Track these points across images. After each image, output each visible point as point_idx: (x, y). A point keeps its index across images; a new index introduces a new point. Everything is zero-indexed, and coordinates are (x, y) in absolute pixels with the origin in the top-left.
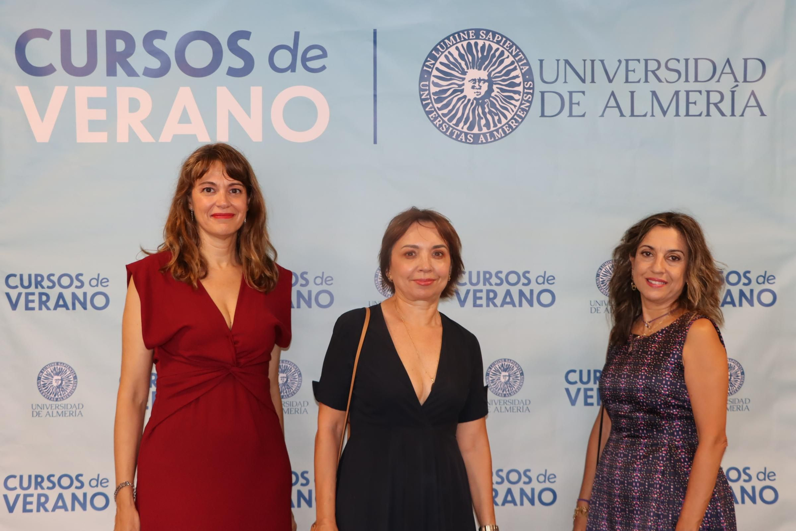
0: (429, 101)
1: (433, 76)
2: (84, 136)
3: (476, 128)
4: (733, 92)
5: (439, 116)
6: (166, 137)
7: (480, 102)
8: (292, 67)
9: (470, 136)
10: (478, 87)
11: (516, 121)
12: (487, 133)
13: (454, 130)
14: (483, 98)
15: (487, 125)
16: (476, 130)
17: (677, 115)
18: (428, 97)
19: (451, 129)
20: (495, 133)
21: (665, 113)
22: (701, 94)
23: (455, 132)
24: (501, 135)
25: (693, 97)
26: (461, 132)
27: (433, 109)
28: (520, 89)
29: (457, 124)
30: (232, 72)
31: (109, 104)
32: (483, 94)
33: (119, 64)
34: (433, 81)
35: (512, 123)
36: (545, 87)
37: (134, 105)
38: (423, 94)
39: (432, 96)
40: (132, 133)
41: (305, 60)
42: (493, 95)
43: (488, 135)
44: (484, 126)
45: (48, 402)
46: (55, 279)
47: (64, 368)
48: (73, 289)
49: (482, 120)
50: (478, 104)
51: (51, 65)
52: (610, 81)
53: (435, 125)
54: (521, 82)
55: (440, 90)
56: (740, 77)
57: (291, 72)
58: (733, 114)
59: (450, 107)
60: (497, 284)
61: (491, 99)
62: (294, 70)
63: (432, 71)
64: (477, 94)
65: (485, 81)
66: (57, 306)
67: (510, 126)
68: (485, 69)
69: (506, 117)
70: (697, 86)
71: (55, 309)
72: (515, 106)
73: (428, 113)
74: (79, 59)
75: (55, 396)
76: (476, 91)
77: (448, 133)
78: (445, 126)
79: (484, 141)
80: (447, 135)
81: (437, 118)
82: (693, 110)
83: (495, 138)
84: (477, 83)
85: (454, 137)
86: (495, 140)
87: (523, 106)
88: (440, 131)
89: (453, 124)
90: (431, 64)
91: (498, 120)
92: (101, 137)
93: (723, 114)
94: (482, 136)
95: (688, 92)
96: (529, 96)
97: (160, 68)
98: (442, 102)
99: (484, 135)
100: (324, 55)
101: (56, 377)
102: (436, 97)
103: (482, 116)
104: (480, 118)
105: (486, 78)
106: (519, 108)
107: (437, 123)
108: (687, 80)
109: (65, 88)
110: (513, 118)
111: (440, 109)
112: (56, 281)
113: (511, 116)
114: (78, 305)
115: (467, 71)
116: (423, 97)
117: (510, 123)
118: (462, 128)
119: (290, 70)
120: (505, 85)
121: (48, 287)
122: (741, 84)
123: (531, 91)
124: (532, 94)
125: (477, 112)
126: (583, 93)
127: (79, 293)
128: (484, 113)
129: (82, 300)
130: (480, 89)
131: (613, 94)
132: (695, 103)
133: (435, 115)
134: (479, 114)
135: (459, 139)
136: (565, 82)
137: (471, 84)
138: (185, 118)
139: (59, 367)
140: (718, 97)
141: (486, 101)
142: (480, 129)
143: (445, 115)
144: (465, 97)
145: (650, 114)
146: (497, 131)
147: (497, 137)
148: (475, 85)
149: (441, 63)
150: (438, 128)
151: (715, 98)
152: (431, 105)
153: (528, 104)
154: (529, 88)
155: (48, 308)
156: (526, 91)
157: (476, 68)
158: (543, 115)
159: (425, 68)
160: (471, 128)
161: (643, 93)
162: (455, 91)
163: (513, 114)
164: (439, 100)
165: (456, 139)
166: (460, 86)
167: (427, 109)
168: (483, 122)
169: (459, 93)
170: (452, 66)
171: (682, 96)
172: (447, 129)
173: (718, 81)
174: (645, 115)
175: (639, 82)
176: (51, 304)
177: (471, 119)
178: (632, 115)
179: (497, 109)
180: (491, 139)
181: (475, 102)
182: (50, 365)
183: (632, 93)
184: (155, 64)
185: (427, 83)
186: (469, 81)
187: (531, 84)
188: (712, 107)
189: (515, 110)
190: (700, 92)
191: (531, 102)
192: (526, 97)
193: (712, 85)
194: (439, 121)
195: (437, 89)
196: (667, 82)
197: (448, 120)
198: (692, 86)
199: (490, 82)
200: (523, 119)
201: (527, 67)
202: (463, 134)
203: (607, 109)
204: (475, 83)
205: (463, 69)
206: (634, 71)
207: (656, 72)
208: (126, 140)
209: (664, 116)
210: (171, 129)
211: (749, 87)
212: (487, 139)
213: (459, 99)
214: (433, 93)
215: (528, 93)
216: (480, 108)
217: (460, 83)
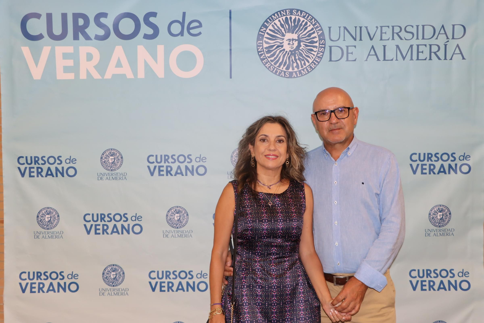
0: (263, 52)
1: (265, 37)
2: (61, 75)
3: (291, 68)
4: (446, 45)
5: (269, 61)
6: (108, 75)
7: (293, 53)
8: (182, 33)
9: (287, 73)
10: (292, 44)
11: (315, 64)
12: (298, 71)
13: (278, 70)
14: (295, 50)
15: (297, 67)
16: (291, 70)
17: (412, 59)
18: (262, 50)
19: (276, 69)
20: (302, 71)
21: (404, 58)
22: (426, 47)
23: (278, 71)
24: (306, 72)
25: (421, 48)
26: (282, 71)
27: (265, 58)
28: (317, 44)
29: (279, 66)
30: (146, 37)
31: (75, 56)
32: (295, 48)
33: (81, 33)
34: (265, 41)
35: (312, 65)
36: (332, 43)
37: (90, 57)
38: (259, 48)
39: (265, 50)
40: (88, 73)
41: (189, 29)
42: (301, 48)
43: (298, 72)
44: (295, 67)
45: (43, 230)
46: (46, 159)
47: (52, 211)
48: (56, 165)
50: (292, 54)
51: (41, 34)
52: (371, 39)
53: (266, 67)
54: (317, 41)
55: (269, 46)
56: (450, 36)
58: (445, 59)
59: (275, 56)
61: (300, 51)
62: (182, 35)
63: (264, 34)
64: (291, 48)
65: (296, 40)
66: (47, 175)
67: (311, 67)
68: (296, 33)
69: (308, 62)
70: (424, 42)
71: (46, 176)
72: (314, 55)
73: (262, 60)
74: (57, 30)
75: (47, 227)
76: (291, 46)
77: (274, 72)
78: (272, 67)
79: (296, 76)
80: (273, 73)
81: (267, 63)
82: (421, 56)
84: (291, 41)
85: (278, 74)
86: (302, 75)
87: (318, 55)
88: (269, 70)
89: (277, 66)
90: (264, 30)
91: (304, 63)
92: (71, 76)
93: (439, 59)
94: (294, 73)
95: (418, 46)
96: (323, 49)
97: (104, 35)
98: (270, 53)
99: (296, 72)
100: (201, 26)
101: (47, 216)
102: (267, 50)
103: (294, 61)
104: (293, 62)
105: (297, 38)
106: (316, 56)
107: (267, 66)
108: (417, 38)
109: (50, 48)
110: (313, 62)
111: (269, 57)
112: (46, 160)
114: (59, 174)
115: (285, 34)
116: (259, 50)
117: (311, 65)
118: (283, 69)
119: (180, 35)
120: (308, 43)
121: (42, 164)
122: (450, 40)
123: (324, 46)
124: (324, 48)
125: (291, 59)
126: (355, 46)
127: (60, 167)
128: (296, 60)
129: (61, 171)
130: (293, 45)
131: (373, 47)
133: (266, 61)
135: (281, 75)
136: (344, 40)
137: (288, 42)
138: (119, 64)
139: (49, 210)
140: (437, 48)
141: (296, 52)
142: (293, 69)
143: (272, 61)
144: (284, 50)
145: (395, 59)
146: (303, 70)
147: (304, 73)
148: (290, 43)
149: (270, 30)
150: (268, 69)
151: (434, 49)
152: (264, 55)
153: (322, 54)
154: (322, 44)
155: (42, 176)
156: (320, 46)
157: (291, 33)
158: (331, 60)
159: (260, 33)
160: (288, 68)
161: (391, 45)
162: (278, 46)
163: (313, 60)
164: (268, 52)
165: (279, 75)
166: (281, 43)
167: (261, 57)
168: (295, 65)
169: (281, 47)
170: (276, 31)
171: (415, 48)
172: (274, 69)
173: (437, 39)
174: (392, 60)
175: (388, 39)
176: (44, 173)
177: (288, 63)
178: (384, 60)
179: (303, 57)
180: (300, 75)
181: (290, 52)
182: (44, 209)
183: (384, 46)
184: (101, 32)
185: (261, 42)
186: (287, 40)
187: (323, 42)
188: (433, 54)
189: (314, 57)
190: (426, 45)
191: (323, 53)
192: (320, 49)
193: (433, 41)
194: (269, 65)
195: (268, 45)
196: (406, 39)
197: (274, 64)
198: (421, 42)
199: (299, 41)
200: (319, 63)
201: (321, 32)
202: (283, 72)
203: (369, 56)
204: (290, 41)
205: (283, 33)
206: (385, 33)
207: (399, 34)
208: (85, 77)
209: (404, 60)
210: (111, 71)
211: (455, 42)
212: (297, 75)
213: (281, 51)
214: (265, 48)
215: (322, 47)
216: (293, 56)
217: (281, 41)
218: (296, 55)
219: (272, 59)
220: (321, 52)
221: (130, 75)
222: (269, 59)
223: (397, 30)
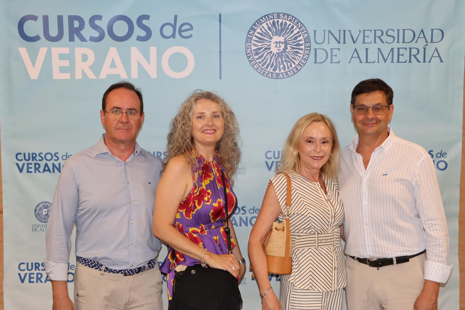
0: (251, 54)
1: (254, 40)
2: (57, 75)
3: (278, 69)
4: (425, 49)
5: (257, 63)
6: (103, 76)
7: (280, 55)
8: (173, 36)
9: (274, 75)
10: (279, 46)
11: (301, 66)
12: (284, 72)
13: (265, 71)
14: (282, 52)
15: (284, 68)
16: (277, 71)
17: (392, 62)
18: (251, 52)
19: (263, 70)
20: (288, 72)
21: (385, 61)
22: (406, 50)
23: (265, 72)
24: (292, 74)
25: (402, 51)
26: (269, 72)
27: (253, 59)
28: (303, 47)
29: (267, 68)
30: (139, 39)
31: (71, 57)
32: (281, 50)
33: (76, 34)
34: (253, 43)
35: (298, 67)
36: (317, 46)
37: (85, 58)
38: (248, 50)
39: (253, 52)
40: (83, 73)
41: (180, 31)
42: (287, 51)
43: (284, 74)
44: (282, 68)
45: (41, 224)
47: (49, 205)
48: (53, 161)
49: (281, 65)
51: (38, 36)
52: (354, 42)
53: (254, 68)
54: (303, 43)
55: (257, 48)
56: (429, 40)
57: (173, 38)
58: (424, 61)
59: (263, 58)
61: (286, 53)
63: (253, 37)
64: (278, 50)
65: (283, 43)
66: (44, 170)
67: (297, 69)
68: (283, 36)
69: (294, 64)
70: (404, 45)
71: (43, 172)
72: (300, 57)
73: (250, 61)
74: (53, 32)
75: (44, 220)
76: (278, 48)
77: (262, 73)
78: (260, 69)
79: (282, 77)
80: (261, 74)
81: (255, 64)
82: (402, 59)
83: (288, 75)
84: (278, 44)
85: (265, 75)
86: (288, 77)
87: (304, 57)
89: (264, 68)
90: (252, 33)
91: (290, 65)
92: (67, 76)
93: (419, 61)
94: (281, 74)
95: (399, 49)
96: (308, 51)
97: (98, 37)
98: (258, 55)
99: (282, 73)
100: (191, 28)
101: (45, 210)
102: (255, 52)
103: (281, 63)
104: (280, 64)
105: (283, 41)
106: (302, 58)
107: (255, 67)
108: (398, 42)
109: (46, 49)
110: (298, 64)
111: (257, 59)
112: (43, 157)
113: (297, 63)
114: (56, 170)
115: (273, 37)
116: (248, 52)
117: (297, 67)
118: (270, 70)
120: (295, 45)
121: (39, 160)
122: (429, 44)
123: (309, 48)
124: (310, 50)
126: (339, 49)
127: (57, 164)
128: (282, 61)
129: (58, 167)
130: (280, 47)
131: (356, 50)
132: (403, 55)
133: (254, 62)
134: (279, 61)
135: (268, 76)
136: (329, 43)
137: (275, 45)
138: (113, 65)
139: (46, 204)
140: (416, 52)
141: (283, 54)
142: (280, 70)
143: (260, 63)
144: (271, 52)
145: (377, 61)
146: (290, 71)
147: (290, 75)
148: (277, 45)
149: (258, 33)
150: (256, 70)
151: (414, 52)
152: (252, 57)
153: (307, 56)
154: (308, 47)
156: (306, 48)
157: (278, 36)
158: (316, 62)
159: (249, 36)
160: (275, 70)
161: (373, 49)
162: (266, 49)
164: (257, 54)
165: (266, 76)
166: (269, 46)
167: (250, 59)
168: (282, 66)
170: (264, 34)
171: (396, 51)
172: (261, 71)
173: (416, 42)
174: (374, 62)
175: (371, 43)
176: (41, 169)
177: (275, 65)
178: (367, 62)
179: (289, 59)
180: (286, 76)
181: (277, 55)
182: (41, 203)
183: (367, 49)
184: (96, 34)
185: (250, 44)
186: (274, 43)
187: (309, 45)
188: (412, 57)
189: (300, 59)
190: (406, 49)
191: (309, 55)
192: (306, 52)
193: (413, 45)
194: (257, 66)
195: (256, 48)
196: (387, 43)
197: (262, 65)
199: (286, 45)
200: (304, 64)
201: (307, 35)
202: (270, 73)
203: (352, 58)
204: (277, 44)
205: (270, 36)
206: (368, 36)
207: (381, 37)
208: (81, 78)
209: (385, 62)
210: (106, 71)
211: (434, 45)
212: (284, 76)
213: (268, 54)
214: (253, 50)
216: (280, 58)
217: (269, 44)
218: (283, 57)
219: (260, 60)
220: (307, 54)
221: (124, 75)
222: (257, 61)
223: (379, 33)
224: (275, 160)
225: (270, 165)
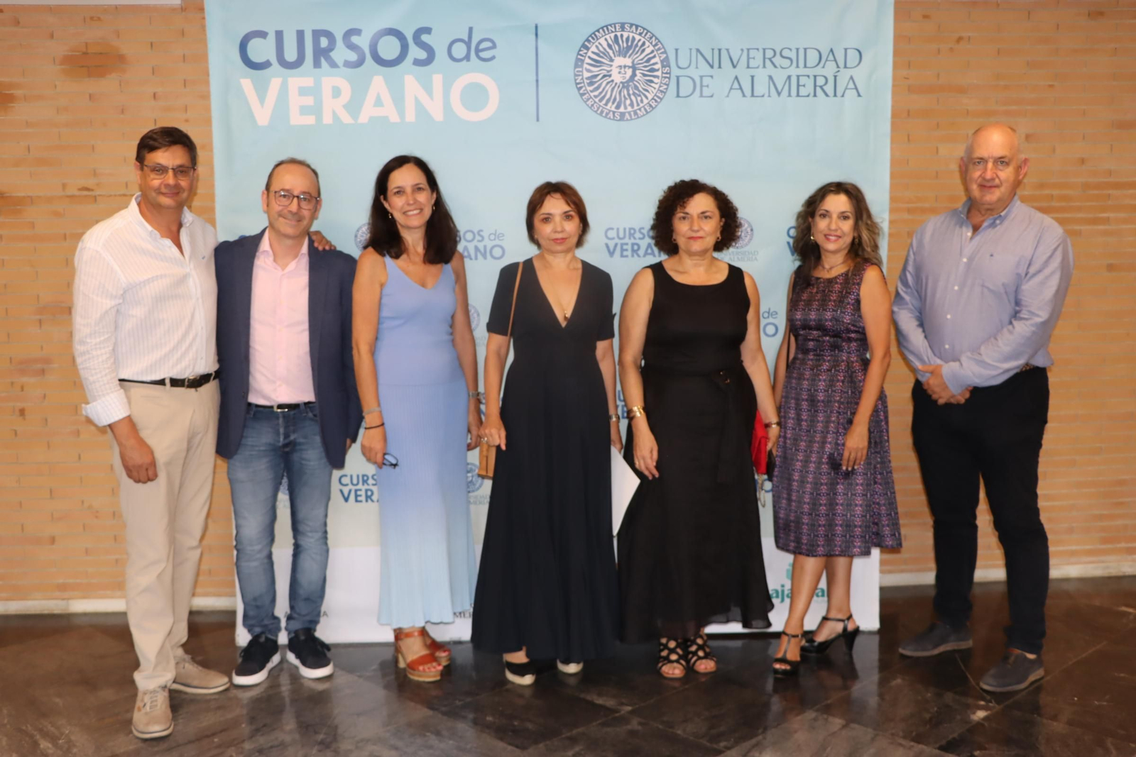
0: (582, 85)
1: (586, 63)
2: (296, 119)
3: (622, 107)
4: (835, 77)
5: (591, 97)
6: (363, 118)
7: (625, 85)
8: (467, 58)
9: (617, 115)
10: (623, 72)
11: (656, 101)
12: (632, 111)
13: (604, 109)
14: (627, 82)
15: (632, 105)
16: (622, 109)
17: (790, 95)
18: (582, 81)
20: (638, 111)
21: (779, 94)
22: (809, 78)
23: (604, 111)
24: (643, 113)
25: (803, 80)
26: (610, 111)
27: (586, 92)
28: (659, 73)
29: (606, 104)
30: (417, 62)
31: (315, 91)
32: (628, 78)
33: (323, 57)
34: (586, 68)
35: (653, 103)
36: (679, 72)
38: (578, 79)
39: (585, 81)
40: (335, 116)
41: (477, 51)
42: (636, 79)
43: (632, 113)
44: (629, 105)
50: (623, 87)
51: (268, 61)
52: (734, 67)
53: (588, 105)
54: (660, 68)
56: (841, 64)
58: (835, 95)
59: (601, 90)
60: (640, 239)
61: (635, 82)
62: (468, 60)
63: (585, 59)
64: (622, 78)
65: (629, 67)
67: (651, 106)
68: (629, 57)
69: (647, 97)
70: (807, 71)
72: (655, 88)
73: (582, 95)
74: (291, 54)
76: (622, 75)
77: (599, 112)
78: (596, 106)
79: (629, 118)
80: (598, 114)
81: (589, 99)
82: (803, 91)
83: (638, 115)
84: (623, 69)
85: (604, 115)
86: (638, 117)
87: (661, 89)
88: (592, 110)
89: (603, 104)
90: (584, 53)
91: (640, 100)
93: (827, 95)
94: (627, 114)
95: (798, 76)
96: (667, 79)
97: (357, 60)
98: (593, 85)
99: (629, 113)
100: (494, 46)
102: (588, 81)
103: (627, 96)
104: (625, 99)
105: (631, 65)
106: (658, 90)
107: (589, 103)
108: (797, 67)
109: (280, 80)
110: (653, 99)
111: (592, 91)
113: (651, 97)
115: (615, 59)
116: (577, 81)
117: (651, 103)
118: (611, 108)
119: (465, 60)
120: (647, 71)
122: (842, 70)
123: (668, 76)
124: (669, 78)
125: (622, 94)
126: (712, 77)
128: (629, 95)
130: (625, 74)
131: (736, 78)
132: (804, 86)
133: (588, 96)
134: (624, 96)
135: (608, 117)
136: (697, 68)
140: (823, 81)
141: (630, 84)
142: (626, 108)
143: (596, 97)
144: (612, 81)
145: (767, 95)
146: (640, 109)
147: (640, 115)
148: (621, 71)
149: (592, 52)
150: (591, 108)
151: (821, 81)
152: (584, 88)
153: (666, 87)
154: (666, 73)
156: (664, 75)
157: (622, 57)
158: (678, 96)
159: (579, 57)
160: (618, 107)
161: (762, 76)
162: (604, 76)
163: (653, 95)
164: (591, 84)
165: (606, 117)
166: (608, 71)
167: (581, 92)
168: (628, 102)
169: (608, 78)
170: (601, 54)
171: (794, 80)
172: (598, 109)
173: (823, 67)
174: (763, 96)
175: (758, 67)
177: (618, 100)
178: (753, 95)
179: (639, 91)
180: (635, 116)
181: (621, 85)
183: (753, 77)
184: (353, 57)
185: (580, 69)
186: (616, 67)
187: (668, 70)
188: (818, 89)
189: (655, 92)
190: (808, 76)
191: (668, 85)
192: (664, 81)
193: (818, 71)
194: (591, 102)
195: (589, 74)
196: (781, 67)
197: (599, 100)
198: (801, 71)
199: (635, 69)
200: (661, 99)
201: (665, 55)
202: (611, 113)
203: (732, 91)
204: (621, 69)
205: (611, 57)
206: (754, 58)
207: (773, 59)
208: (330, 121)
209: (779, 97)
210: (368, 112)
211: (848, 73)
212: (631, 116)
213: (608, 83)
214: (586, 78)
215: (666, 77)
216: (625, 90)
217: (609, 69)
218: (630, 88)
219: (596, 93)
220: (665, 84)
221: (394, 118)
223: (769, 54)
224: (619, 242)
225: (612, 249)
